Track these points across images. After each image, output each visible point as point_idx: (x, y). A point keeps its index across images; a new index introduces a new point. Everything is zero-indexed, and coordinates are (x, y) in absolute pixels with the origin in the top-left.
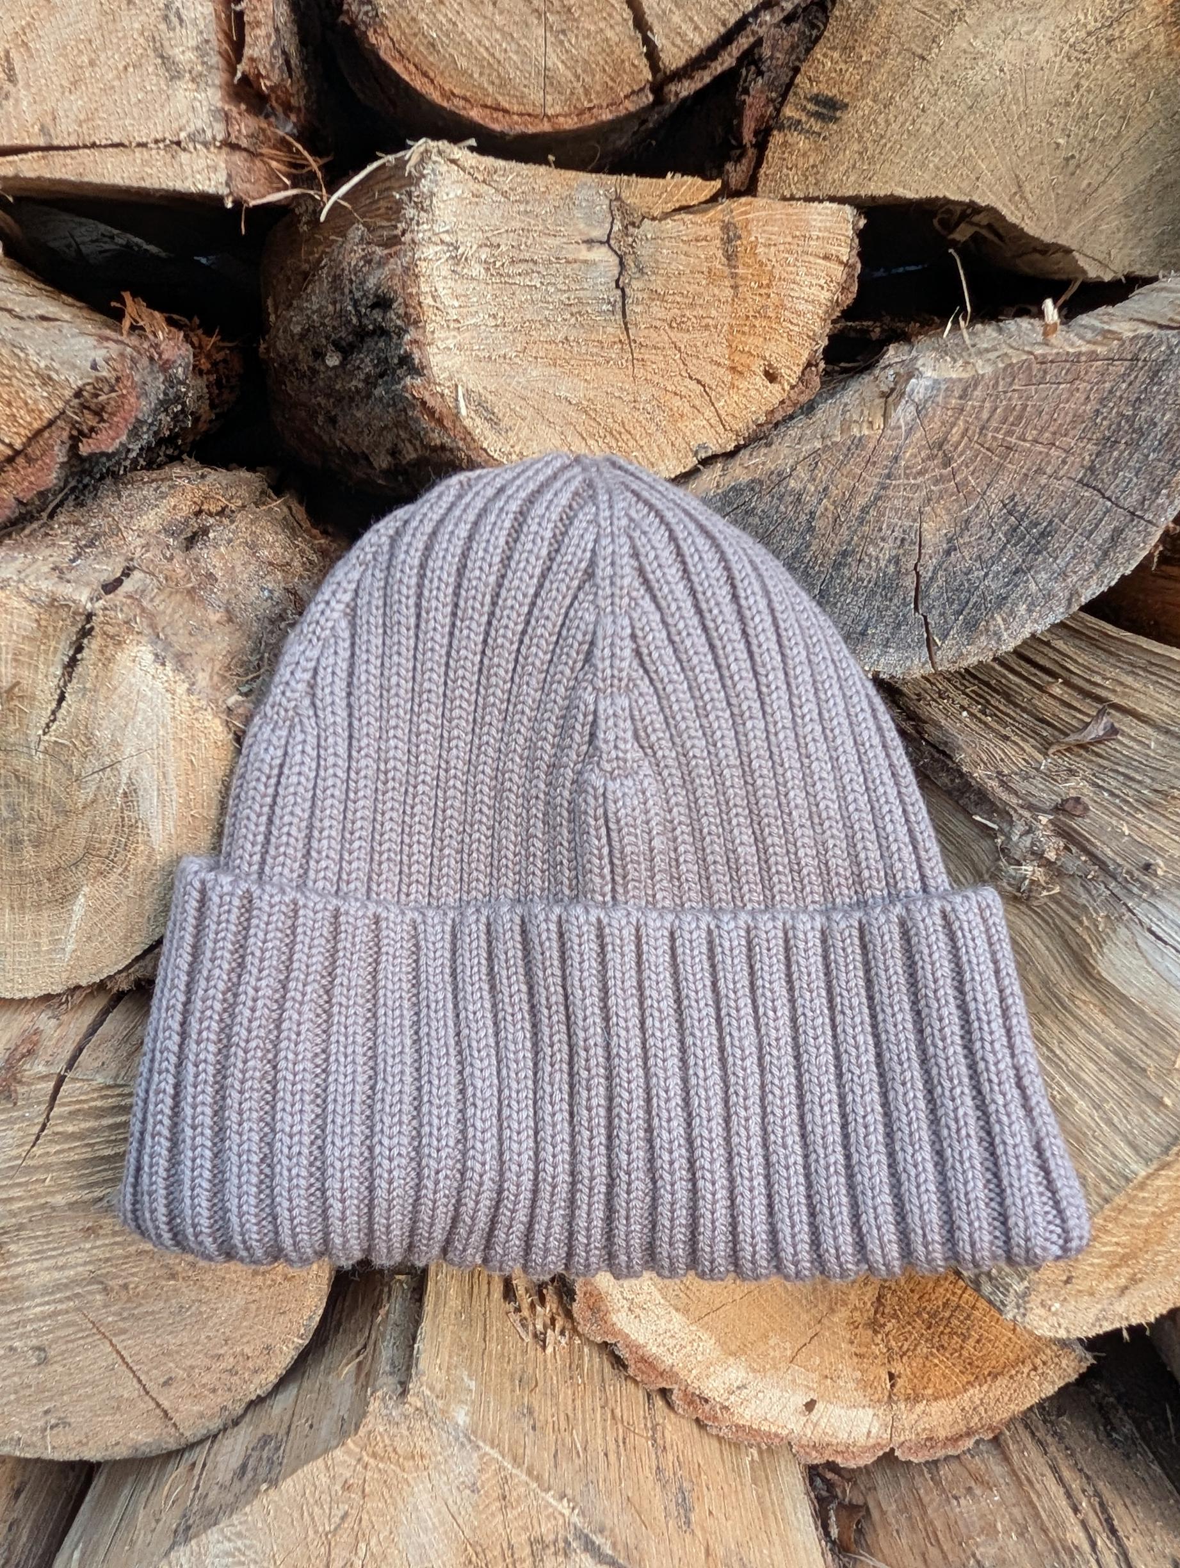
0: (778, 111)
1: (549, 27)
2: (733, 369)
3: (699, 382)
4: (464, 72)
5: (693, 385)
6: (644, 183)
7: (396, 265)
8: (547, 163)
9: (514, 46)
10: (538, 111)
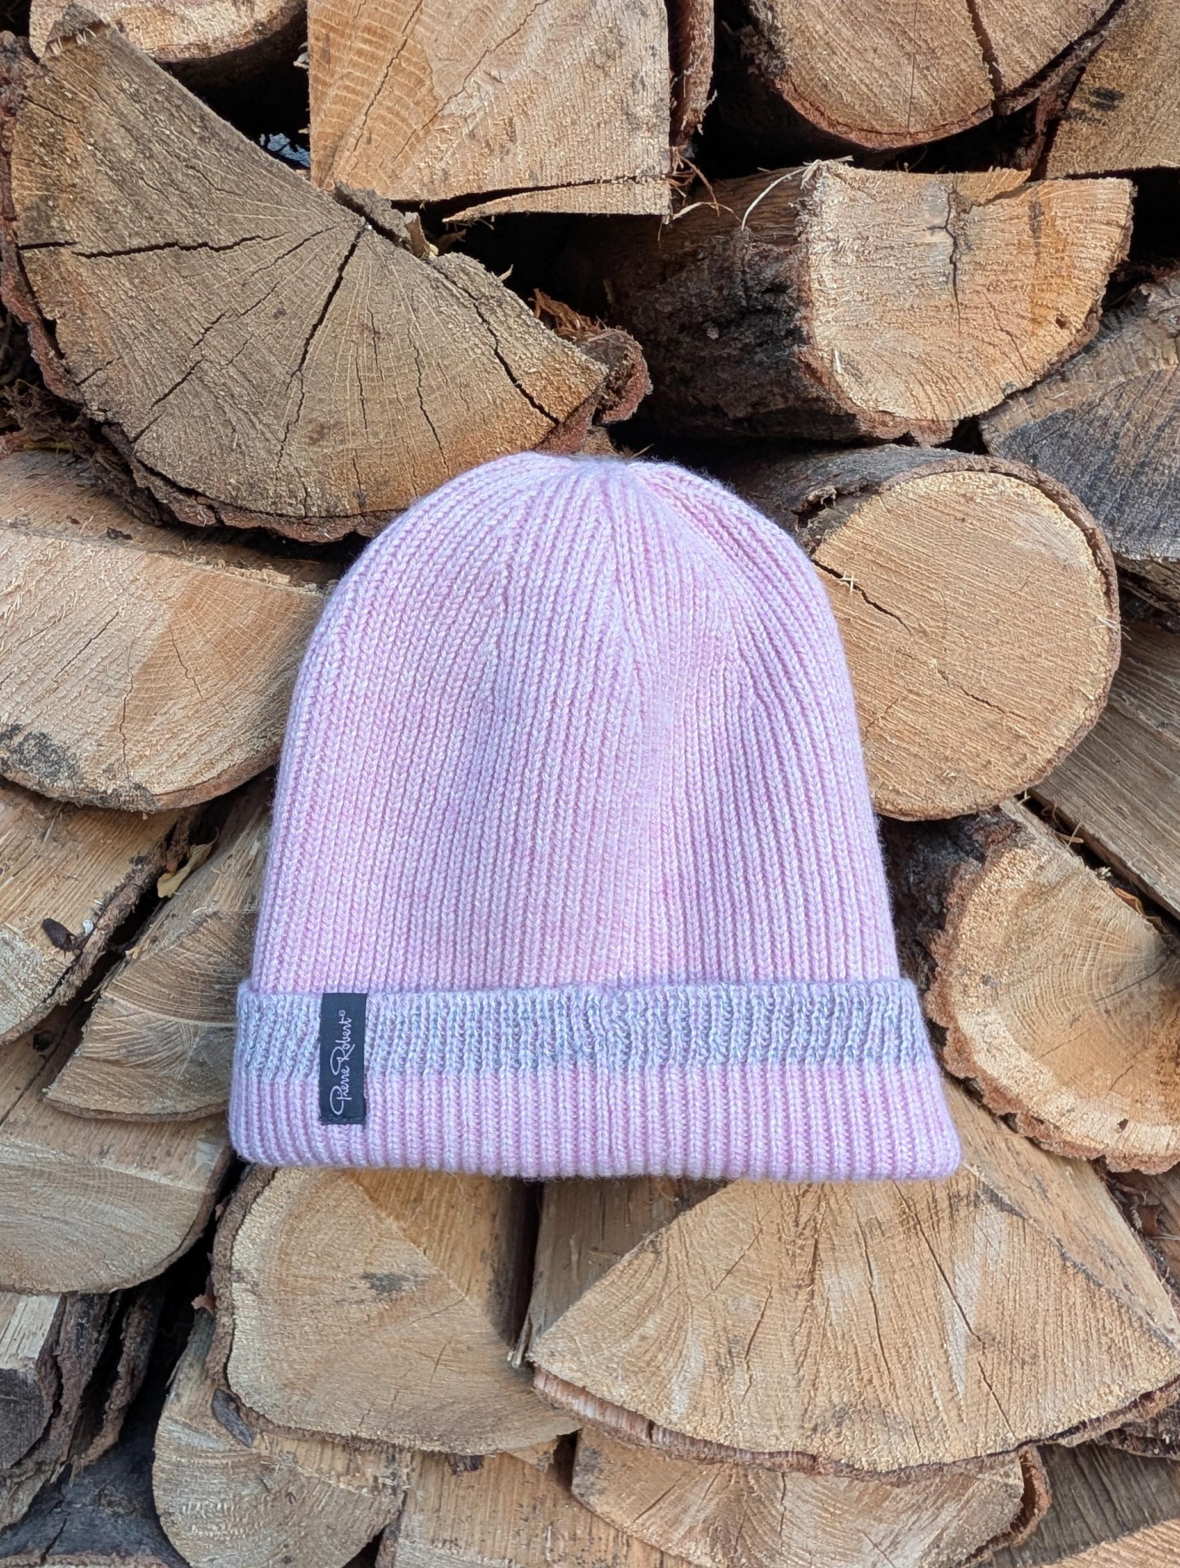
0: (1066, 104)
1: (916, 66)
2: (1034, 320)
3: (1008, 333)
4: (847, 105)
5: (1003, 336)
6: (972, 177)
7: (793, 260)
8: (903, 169)
9: (888, 82)
10: (903, 130)
